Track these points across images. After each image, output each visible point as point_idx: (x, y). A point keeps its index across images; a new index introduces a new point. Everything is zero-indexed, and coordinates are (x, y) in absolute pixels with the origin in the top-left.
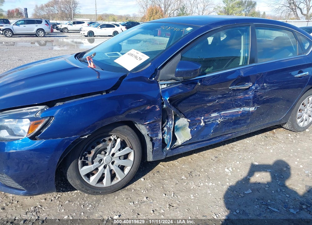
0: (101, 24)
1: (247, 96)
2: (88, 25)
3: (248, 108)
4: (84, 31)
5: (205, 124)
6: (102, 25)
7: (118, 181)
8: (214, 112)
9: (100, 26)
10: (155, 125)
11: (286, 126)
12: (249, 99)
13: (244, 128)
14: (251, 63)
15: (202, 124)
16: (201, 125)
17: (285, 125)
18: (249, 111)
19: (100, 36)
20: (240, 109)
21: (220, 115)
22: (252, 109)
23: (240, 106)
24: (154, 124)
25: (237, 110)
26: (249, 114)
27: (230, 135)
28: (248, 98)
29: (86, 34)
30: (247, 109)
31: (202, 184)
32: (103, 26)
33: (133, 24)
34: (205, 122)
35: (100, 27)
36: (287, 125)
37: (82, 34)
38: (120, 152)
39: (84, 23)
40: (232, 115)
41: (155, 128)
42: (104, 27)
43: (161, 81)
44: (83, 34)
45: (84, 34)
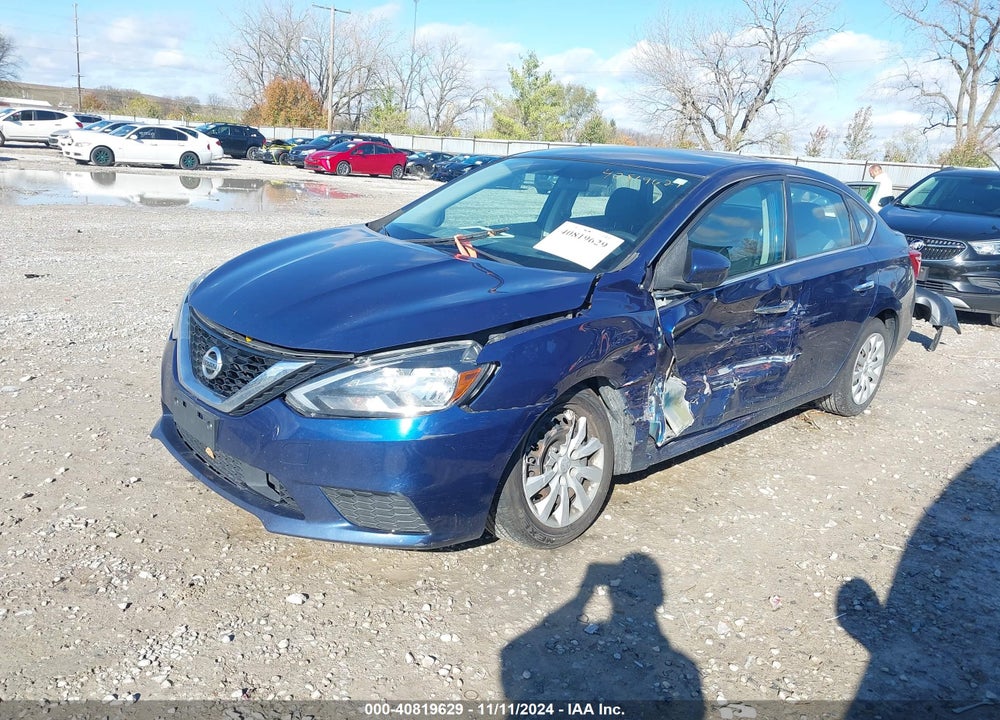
0: (140, 127)
1: (781, 329)
2: (80, 125)
3: (781, 357)
4: (77, 145)
5: (712, 392)
6: (143, 130)
7: (580, 515)
8: (724, 364)
9: (137, 133)
10: (640, 389)
11: (830, 403)
12: (785, 338)
13: (773, 403)
14: (788, 259)
15: (707, 390)
16: (705, 393)
17: (827, 401)
18: (783, 364)
19: (133, 166)
20: (768, 358)
21: (734, 371)
22: (788, 359)
23: (767, 353)
24: (639, 386)
25: (761, 360)
26: (781, 370)
27: (749, 418)
28: (783, 335)
29: (86, 157)
30: (779, 358)
31: (735, 518)
32: (144, 134)
33: (236, 131)
34: (711, 387)
35: (135, 137)
36: (832, 401)
37: (68, 153)
38: (585, 447)
39: (65, 116)
40: (756, 371)
41: (638, 397)
42: (149, 137)
43: (655, 290)
44: (72, 155)
45: (76, 154)
